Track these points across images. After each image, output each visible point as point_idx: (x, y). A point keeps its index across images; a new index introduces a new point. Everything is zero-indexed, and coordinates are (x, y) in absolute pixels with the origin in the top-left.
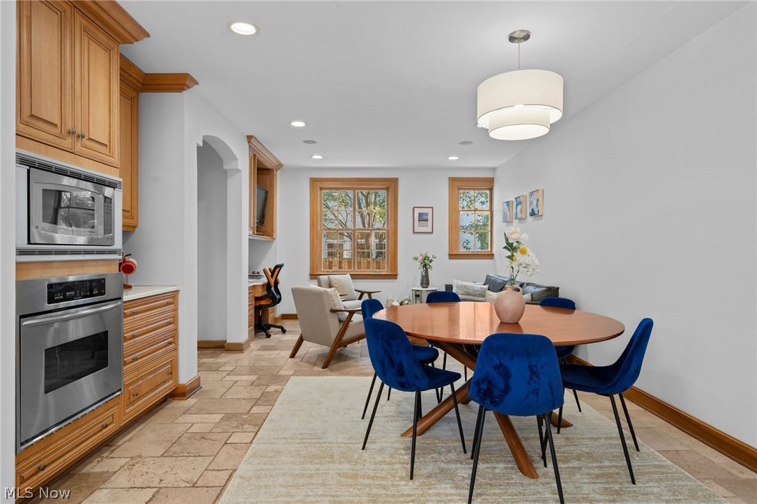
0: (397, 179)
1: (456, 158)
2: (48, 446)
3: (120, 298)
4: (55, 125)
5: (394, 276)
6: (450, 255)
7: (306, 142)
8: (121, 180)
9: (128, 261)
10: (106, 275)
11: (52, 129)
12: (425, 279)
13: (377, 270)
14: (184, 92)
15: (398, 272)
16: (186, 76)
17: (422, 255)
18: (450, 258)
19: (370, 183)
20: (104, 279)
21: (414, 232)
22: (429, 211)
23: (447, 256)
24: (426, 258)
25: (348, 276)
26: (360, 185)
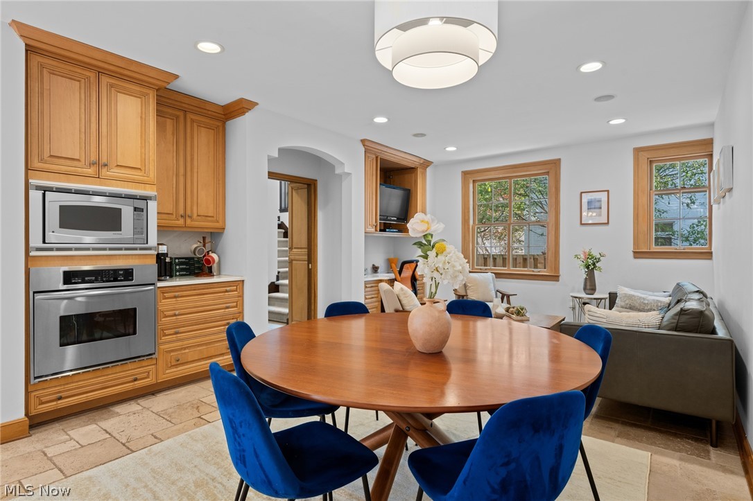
0: (560, 159)
1: (621, 121)
2: (67, 384)
3: (154, 284)
4: (78, 160)
5: (555, 278)
6: (634, 252)
7: (416, 135)
8: (156, 194)
9: (210, 256)
10: (134, 266)
11: (76, 163)
12: (588, 284)
13: (535, 270)
14: (247, 114)
15: (561, 273)
16: (241, 101)
17: (585, 253)
18: (635, 257)
19: (525, 168)
20: (132, 269)
21: (581, 224)
22: (603, 196)
23: (632, 254)
24: (590, 256)
25: (490, 276)
26: (514, 172)
